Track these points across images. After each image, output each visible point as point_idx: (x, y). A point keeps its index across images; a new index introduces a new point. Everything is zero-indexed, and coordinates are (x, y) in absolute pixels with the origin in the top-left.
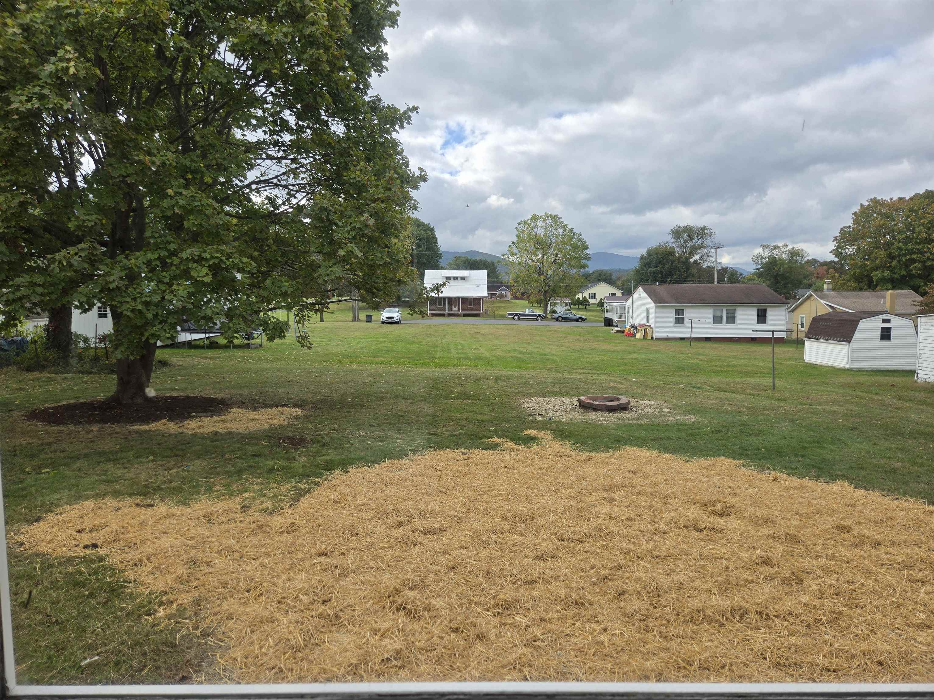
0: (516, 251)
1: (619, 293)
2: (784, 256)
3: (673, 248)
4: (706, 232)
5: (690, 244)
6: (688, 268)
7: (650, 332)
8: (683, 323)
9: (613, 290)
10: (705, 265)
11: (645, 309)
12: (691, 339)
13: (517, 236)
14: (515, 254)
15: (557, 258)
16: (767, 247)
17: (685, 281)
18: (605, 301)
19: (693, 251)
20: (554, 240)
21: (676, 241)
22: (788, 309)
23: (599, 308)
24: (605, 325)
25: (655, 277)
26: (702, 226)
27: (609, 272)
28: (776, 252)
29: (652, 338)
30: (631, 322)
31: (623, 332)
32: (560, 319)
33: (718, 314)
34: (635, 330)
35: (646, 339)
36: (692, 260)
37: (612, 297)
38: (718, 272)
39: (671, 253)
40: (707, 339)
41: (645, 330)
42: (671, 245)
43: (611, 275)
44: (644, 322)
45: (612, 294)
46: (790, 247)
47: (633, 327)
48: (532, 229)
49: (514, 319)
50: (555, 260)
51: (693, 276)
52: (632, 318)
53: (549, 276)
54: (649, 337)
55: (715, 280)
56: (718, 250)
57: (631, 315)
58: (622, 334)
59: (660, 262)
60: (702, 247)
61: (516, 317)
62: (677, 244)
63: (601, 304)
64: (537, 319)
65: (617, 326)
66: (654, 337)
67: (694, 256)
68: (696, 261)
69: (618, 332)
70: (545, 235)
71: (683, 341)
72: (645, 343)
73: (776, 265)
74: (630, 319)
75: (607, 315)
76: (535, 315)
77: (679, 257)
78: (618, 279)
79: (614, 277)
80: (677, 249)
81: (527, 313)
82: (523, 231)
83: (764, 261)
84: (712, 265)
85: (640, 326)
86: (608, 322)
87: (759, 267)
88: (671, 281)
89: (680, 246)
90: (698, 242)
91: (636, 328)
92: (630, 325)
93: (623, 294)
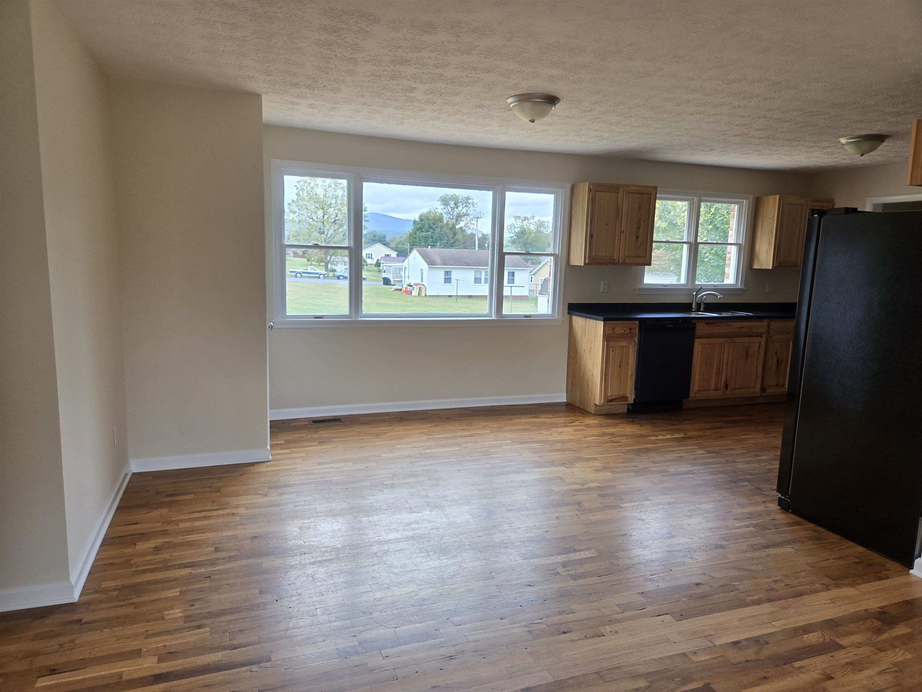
0: (296, 209)
1: (394, 254)
2: (532, 227)
3: (441, 214)
4: (470, 201)
5: (456, 211)
6: (455, 234)
7: (423, 290)
8: (450, 282)
9: (388, 251)
10: (469, 232)
11: (420, 270)
12: (457, 296)
13: (297, 194)
14: (295, 212)
15: (337, 218)
16: (519, 217)
17: (452, 246)
18: (382, 261)
19: (459, 217)
20: (333, 201)
21: (444, 208)
22: (531, 272)
23: (376, 268)
24: (384, 284)
25: (426, 242)
26: (466, 196)
27: (383, 233)
28: (525, 223)
29: (426, 295)
30: (408, 281)
31: (401, 290)
32: (341, 277)
33: (478, 276)
34: (411, 288)
35: (421, 296)
36: (458, 227)
37: (388, 258)
38: (479, 240)
39: (441, 219)
40: (470, 297)
41: (420, 288)
42: (440, 211)
43: (384, 237)
44: (419, 281)
45: (388, 255)
46: (536, 219)
47: (409, 286)
48: (312, 188)
49: (296, 276)
50: (335, 220)
51: (459, 242)
52: (408, 277)
53: (329, 236)
54: (423, 295)
55: (477, 246)
56: (479, 219)
57: (407, 276)
58: (400, 292)
59: (430, 227)
60: (466, 215)
61: (298, 275)
62: (445, 211)
63: (378, 264)
64: (319, 277)
65: (394, 285)
66: (427, 294)
67: (459, 223)
68: (461, 228)
69: (396, 290)
70: (325, 196)
71: (450, 298)
72: (419, 299)
73: (525, 234)
74: (407, 278)
75: (384, 275)
76: (317, 274)
77: (447, 224)
78: (392, 241)
79: (388, 239)
80: (445, 216)
81: (309, 271)
82: (303, 189)
83: (516, 230)
84: (474, 232)
85: (416, 285)
86: (387, 282)
87: (512, 235)
88: (440, 245)
89: (448, 213)
90: (462, 209)
91: (412, 286)
92: (407, 284)
93: (397, 255)
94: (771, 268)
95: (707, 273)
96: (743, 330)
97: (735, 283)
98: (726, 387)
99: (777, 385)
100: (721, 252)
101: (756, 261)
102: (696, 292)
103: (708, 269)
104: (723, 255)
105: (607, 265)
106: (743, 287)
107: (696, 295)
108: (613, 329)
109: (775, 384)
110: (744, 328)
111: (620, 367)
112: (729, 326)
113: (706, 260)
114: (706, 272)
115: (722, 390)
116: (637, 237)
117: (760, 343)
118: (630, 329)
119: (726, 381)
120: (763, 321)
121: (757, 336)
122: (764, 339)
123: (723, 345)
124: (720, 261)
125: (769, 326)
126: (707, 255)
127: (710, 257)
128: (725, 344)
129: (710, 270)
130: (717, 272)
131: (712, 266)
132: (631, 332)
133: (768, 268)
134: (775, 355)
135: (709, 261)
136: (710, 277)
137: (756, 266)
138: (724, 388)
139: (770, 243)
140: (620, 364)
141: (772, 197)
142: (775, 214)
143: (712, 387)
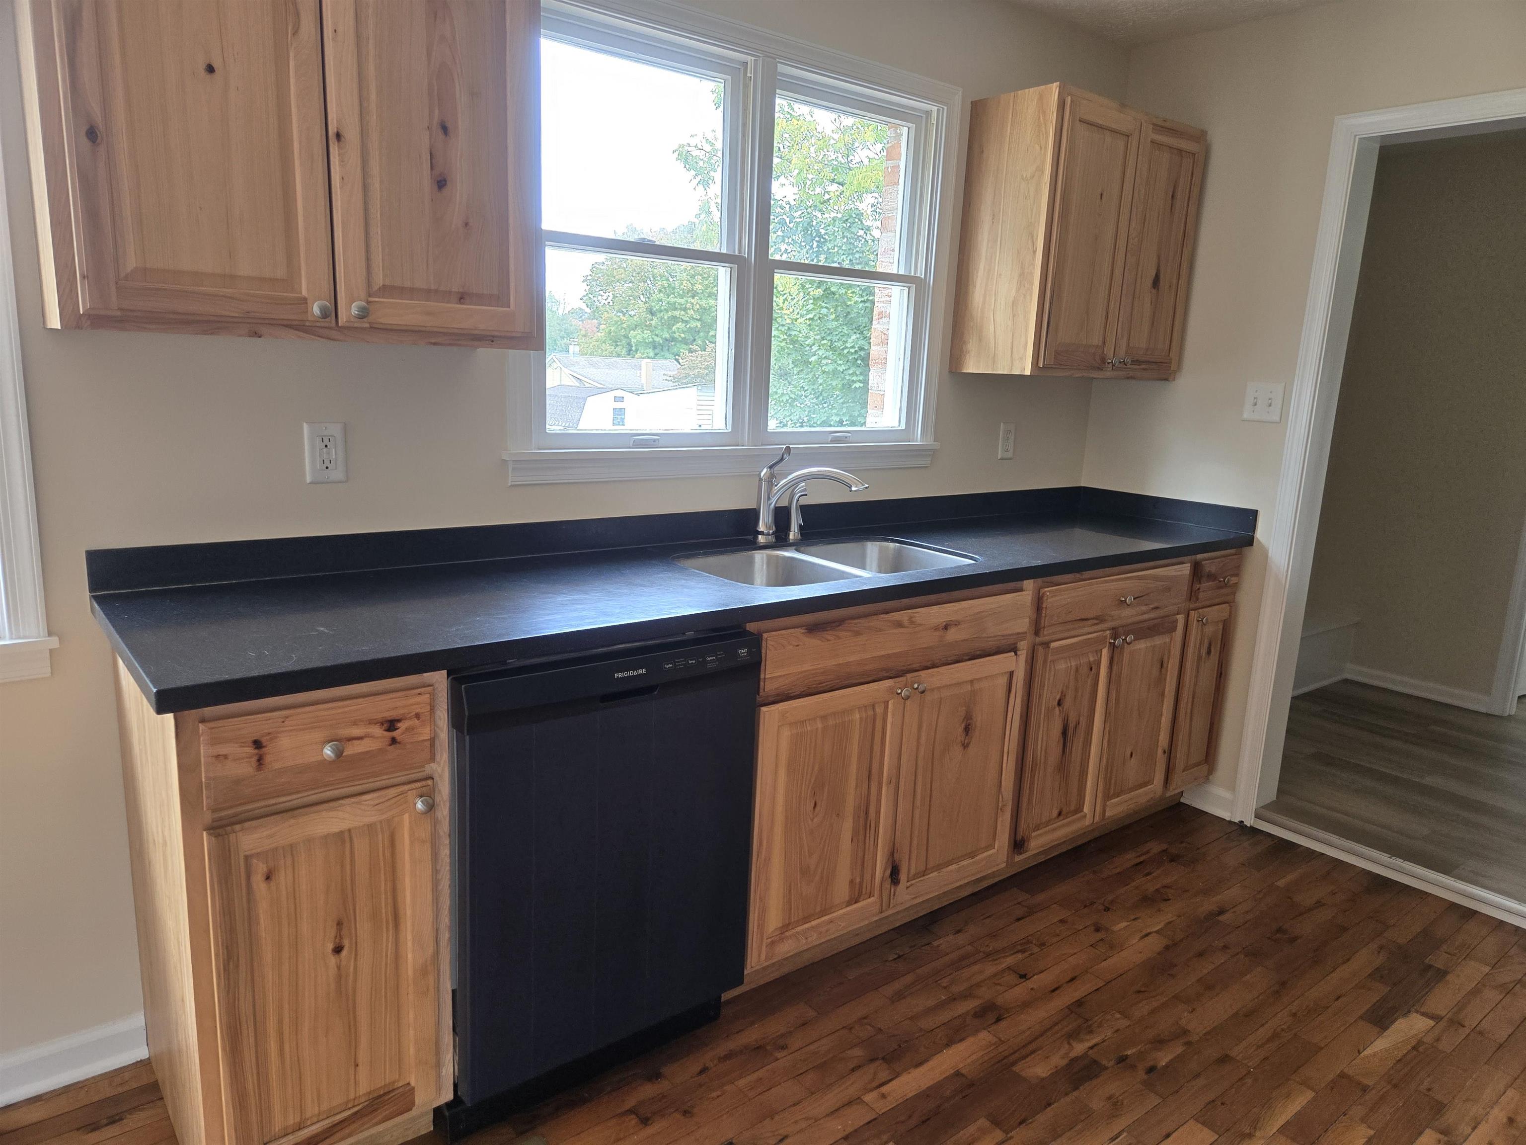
94: (1028, 372)
95: (815, 387)
96: (952, 635)
97: (903, 427)
98: (894, 875)
99: (1060, 814)
100: (841, 342)
101: (972, 346)
102: (771, 467)
103: (817, 378)
104: (843, 349)
105: (256, 334)
106: (930, 442)
107: (771, 480)
108: (258, 744)
109: (1055, 813)
110: (957, 624)
111: (338, 950)
112: (900, 625)
113: (813, 359)
114: (814, 384)
115: (877, 893)
116: (441, 183)
117: (1011, 674)
118: (391, 725)
119: (892, 854)
120: (1021, 590)
121: (998, 651)
122: (1023, 655)
123: (879, 710)
124: (839, 362)
125: (1039, 604)
126: (815, 348)
127: (820, 353)
128: (886, 703)
129: (820, 381)
130: (834, 384)
131: (824, 372)
132: (394, 741)
133: (1017, 372)
134: (1057, 709)
135: (819, 362)
136: (821, 394)
137: (972, 366)
138: (887, 884)
139: (1024, 277)
140: (339, 936)
141: (1031, 94)
142: (1043, 162)
143: (841, 889)
